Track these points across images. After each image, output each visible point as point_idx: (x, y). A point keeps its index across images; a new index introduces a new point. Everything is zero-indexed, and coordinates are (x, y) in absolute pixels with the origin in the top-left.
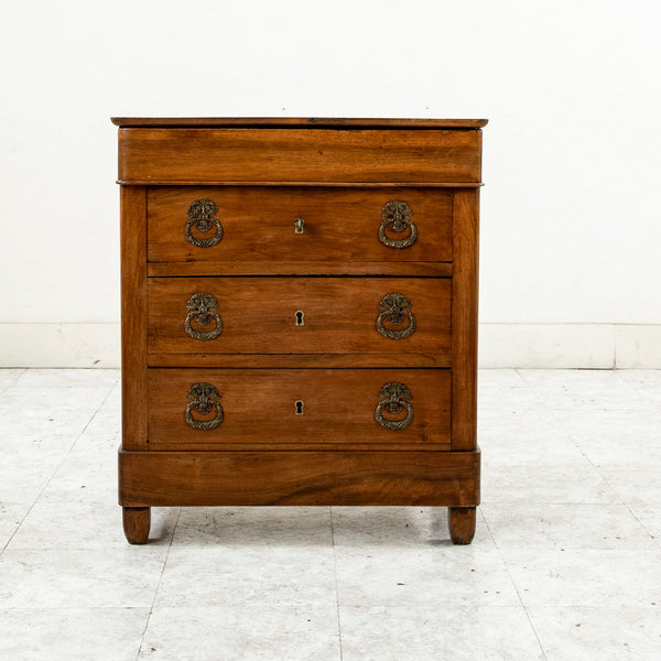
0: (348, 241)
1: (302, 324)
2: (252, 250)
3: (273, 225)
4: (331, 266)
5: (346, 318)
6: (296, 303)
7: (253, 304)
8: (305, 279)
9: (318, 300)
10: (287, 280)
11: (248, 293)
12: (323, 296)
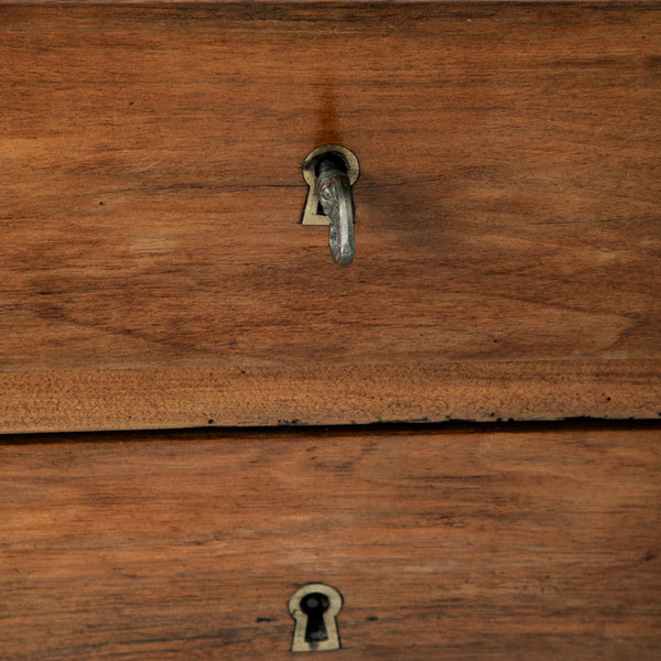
0: (605, 256)
1: (331, 642)
2: (53, 314)
3: (176, 185)
4: (505, 379)
5: (566, 613)
6: (299, 555)
7: (65, 566)
8: (354, 444)
9: (424, 534)
10: (251, 449)
11: (28, 518)
12: (447, 518)
